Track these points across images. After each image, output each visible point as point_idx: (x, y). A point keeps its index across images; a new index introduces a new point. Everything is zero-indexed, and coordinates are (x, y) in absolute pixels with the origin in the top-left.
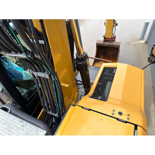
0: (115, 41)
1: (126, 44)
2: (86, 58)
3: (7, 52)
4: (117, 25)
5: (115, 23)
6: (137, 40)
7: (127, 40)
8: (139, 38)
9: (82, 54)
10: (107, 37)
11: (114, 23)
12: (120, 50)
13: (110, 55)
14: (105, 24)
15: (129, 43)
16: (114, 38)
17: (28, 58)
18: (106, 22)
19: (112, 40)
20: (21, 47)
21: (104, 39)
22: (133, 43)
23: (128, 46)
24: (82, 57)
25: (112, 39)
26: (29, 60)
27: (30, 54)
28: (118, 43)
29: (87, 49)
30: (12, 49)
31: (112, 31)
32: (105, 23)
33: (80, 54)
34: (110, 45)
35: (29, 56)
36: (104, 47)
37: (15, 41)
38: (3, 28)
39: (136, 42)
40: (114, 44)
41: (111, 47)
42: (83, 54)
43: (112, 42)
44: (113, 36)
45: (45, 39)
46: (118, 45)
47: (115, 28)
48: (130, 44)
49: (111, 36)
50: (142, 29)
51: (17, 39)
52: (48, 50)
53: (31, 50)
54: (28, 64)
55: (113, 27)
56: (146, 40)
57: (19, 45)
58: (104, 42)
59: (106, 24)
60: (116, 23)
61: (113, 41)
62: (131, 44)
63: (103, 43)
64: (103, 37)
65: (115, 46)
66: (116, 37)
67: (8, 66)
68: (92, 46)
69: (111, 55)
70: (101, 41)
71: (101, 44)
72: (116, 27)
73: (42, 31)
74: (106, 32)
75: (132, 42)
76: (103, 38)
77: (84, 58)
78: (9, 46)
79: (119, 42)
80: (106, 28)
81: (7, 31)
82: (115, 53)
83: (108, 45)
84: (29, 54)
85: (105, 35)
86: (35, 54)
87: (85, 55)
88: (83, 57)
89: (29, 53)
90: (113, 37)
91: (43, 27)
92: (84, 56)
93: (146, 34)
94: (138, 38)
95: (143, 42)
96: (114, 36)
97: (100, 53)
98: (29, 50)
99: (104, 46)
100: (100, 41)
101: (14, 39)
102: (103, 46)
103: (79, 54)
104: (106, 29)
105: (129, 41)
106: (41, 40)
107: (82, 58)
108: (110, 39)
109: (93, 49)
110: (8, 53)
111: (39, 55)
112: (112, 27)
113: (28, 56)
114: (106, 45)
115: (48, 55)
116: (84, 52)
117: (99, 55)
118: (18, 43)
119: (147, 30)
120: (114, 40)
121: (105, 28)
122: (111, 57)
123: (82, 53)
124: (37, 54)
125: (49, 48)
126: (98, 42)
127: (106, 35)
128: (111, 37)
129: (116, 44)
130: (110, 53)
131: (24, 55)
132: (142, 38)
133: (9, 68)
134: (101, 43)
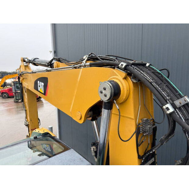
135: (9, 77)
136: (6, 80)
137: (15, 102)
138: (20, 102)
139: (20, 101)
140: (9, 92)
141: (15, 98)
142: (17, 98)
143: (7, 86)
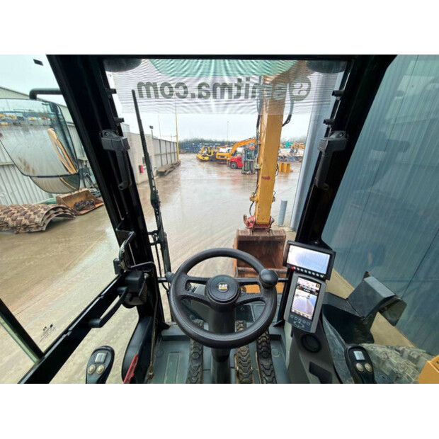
10: (259, 221)
28: (279, 231)
34: (266, 237)
40: (274, 234)
43: (268, 232)
46: (281, 235)
49: (269, 219)
61: (270, 229)
63: (251, 235)
71: (248, 236)
83: (261, 237)
99: (255, 240)
100: (245, 232)
102: (252, 240)
108: (265, 225)
114: (258, 237)
126: (240, 234)
127: (258, 218)
129: (278, 235)
136: (236, 148)
137: (243, 174)
140: (237, 161)
142: (245, 169)
143: (237, 155)
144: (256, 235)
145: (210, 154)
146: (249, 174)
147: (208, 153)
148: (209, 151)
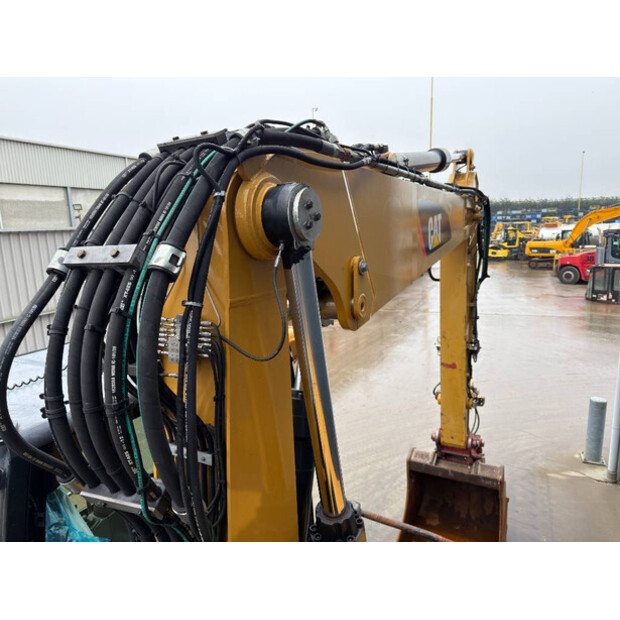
0: (483, 460)
1: (532, 474)
2: (354, 528)
3: (84, 484)
4: (481, 402)
5: (474, 395)
6: (573, 464)
7: (532, 459)
8: (583, 457)
9: (340, 512)
10: (445, 440)
11: (470, 396)
12: (508, 500)
13: (468, 516)
14: (436, 395)
15: (543, 474)
16: (478, 448)
17: (145, 515)
18: (438, 389)
19: (470, 453)
20: (139, 477)
21: (435, 447)
22: (561, 477)
23: (541, 488)
24: (339, 524)
25: (467, 450)
26: (149, 521)
27: (157, 501)
28: (492, 468)
29: (371, 477)
30: (108, 477)
31: (464, 422)
32: (438, 393)
33: (331, 511)
34: (462, 474)
35: (152, 509)
36: (437, 479)
37: (129, 458)
38: (110, 421)
39: (573, 474)
40: (480, 473)
41: (468, 484)
42: (344, 512)
43: (471, 465)
44: (470, 440)
45: (217, 449)
46: (494, 476)
47: (476, 412)
48: (547, 476)
49: (464, 439)
50: (586, 423)
51: (135, 453)
52: (217, 489)
53: (163, 488)
54: (134, 531)
55: (468, 408)
56: (610, 467)
57: (135, 471)
58: (437, 462)
59: (439, 396)
60: (479, 396)
61: (475, 460)
62: (553, 478)
63: (434, 464)
64: (433, 439)
65: (483, 481)
66: (482, 445)
67: (52, 529)
68: (392, 468)
69: (473, 518)
70: (427, 456)
71: (427, 465)
72: (478, 408)
73: (213, 424)
74: (442, 423)
75: (558, 473)
76: (434, 443)
77: (345, 529)
78: (103, 469)
79: (498, 466)
80: (443, 409)
81: (116, 430)
82: (489, 511)
83: (452, 472)
84: (154, 500)
85: (440, 435)
86: (173, 503)
87: (352, 517)
88: (341, 521)
89: (154, 496)
90: (473, 447)
91: (221, 415)
92: (347, 520)
93: (604, 445)
94: (577, 456)
95: (601, 474)
96: (474, 443)
97: (424, 504)
98: (158, 485)
99: (440, 474)
100: (423, 455)
101: (127, 453)
102: (435, 474)
103: (327, 509)
104: (442, 414)
105: (541, 464)
106: (204, 450)
107: (338, 526)
108: (460, 450)
109: (398, 482)
110: (87, 486)
111: (185, 509)
112: (465, 410)
113: (150, 508)
114: (446, 471)
115: (216, 504)
116: (348, 504)
117: (422, 512)
118: (134, 466)
119: (606, 429)
120: (479, 456)
121: (438, 408)
122: (476, 528)
123: (340, 507)
124: (180, 505)
125: (223, 481)
126: (413, 458)
127: (443, 434)
128: (462, 444)
129: (486, 474)
130: (469, 510)
131: (138, 502)
132: (595, 458)
133: (54, 534)
134: (428, 462)
135: (600, 214)
136: (589, 225)
137: (587, 299)
138: (602, 302)
139: (604, 298)
140: (582, 264)
141: (590, 285)
142: (597, 288)
143: (587, 246)
144: (444, 465)
145: (512, 242)
146: (608, 302)
147: (506, 239)
148: (512, 235)
